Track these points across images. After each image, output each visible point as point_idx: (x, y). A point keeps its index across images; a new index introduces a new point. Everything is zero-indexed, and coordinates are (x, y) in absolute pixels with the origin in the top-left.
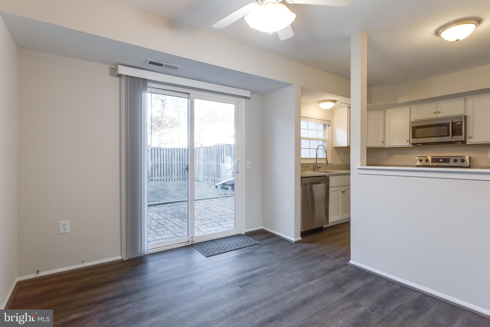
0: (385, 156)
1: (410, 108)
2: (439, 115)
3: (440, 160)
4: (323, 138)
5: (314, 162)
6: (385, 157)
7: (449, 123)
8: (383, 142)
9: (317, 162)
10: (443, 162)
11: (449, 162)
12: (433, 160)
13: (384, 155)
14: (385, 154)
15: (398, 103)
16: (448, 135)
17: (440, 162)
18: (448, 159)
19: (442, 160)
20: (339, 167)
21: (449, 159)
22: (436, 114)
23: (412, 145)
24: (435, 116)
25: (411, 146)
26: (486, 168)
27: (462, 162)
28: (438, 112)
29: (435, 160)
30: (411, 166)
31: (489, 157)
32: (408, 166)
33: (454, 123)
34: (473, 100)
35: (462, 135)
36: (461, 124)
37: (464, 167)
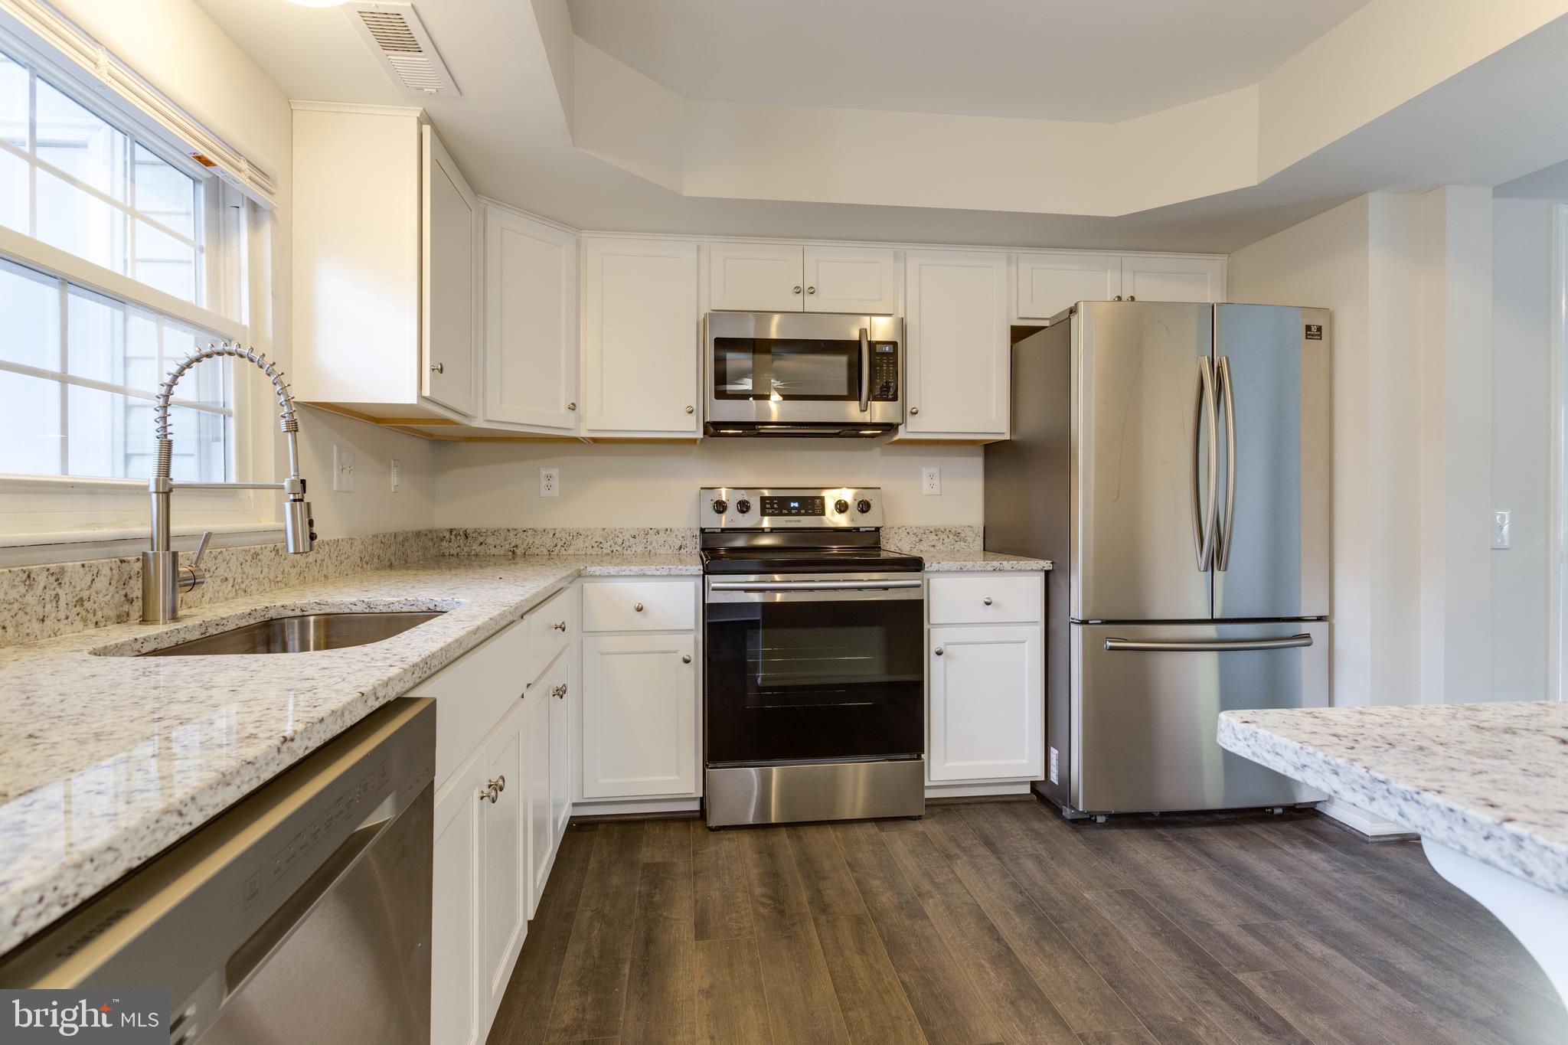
0: (555, 483)
1: (700, 250)
2: (812, 304)
3: (792, 505)
4: (203, 309)
6: (556, 491)
7: (858, 343)
8: (573, 407)
10: (803, 511)
11: (823, 514)
12: (768, 506)
13: (549, 478)
15: (686, 194)
17: (793, 512)
18: (818, 501)
19: (796, 505)
21: (822, 498)
22: (800, 296)
23: (704, 430)
24: (798, 303)
25: (698, 434)
26: (922, 531)
27: (863, 511)
28: (812, 291)
29: (775, 506)
30: (677, 533)
31: (925, 493)
32: (662, 533)
33: (872, 345)
34: (920, 265)
35: (897, 400)
36: (892, 351)
37: (861, 530)
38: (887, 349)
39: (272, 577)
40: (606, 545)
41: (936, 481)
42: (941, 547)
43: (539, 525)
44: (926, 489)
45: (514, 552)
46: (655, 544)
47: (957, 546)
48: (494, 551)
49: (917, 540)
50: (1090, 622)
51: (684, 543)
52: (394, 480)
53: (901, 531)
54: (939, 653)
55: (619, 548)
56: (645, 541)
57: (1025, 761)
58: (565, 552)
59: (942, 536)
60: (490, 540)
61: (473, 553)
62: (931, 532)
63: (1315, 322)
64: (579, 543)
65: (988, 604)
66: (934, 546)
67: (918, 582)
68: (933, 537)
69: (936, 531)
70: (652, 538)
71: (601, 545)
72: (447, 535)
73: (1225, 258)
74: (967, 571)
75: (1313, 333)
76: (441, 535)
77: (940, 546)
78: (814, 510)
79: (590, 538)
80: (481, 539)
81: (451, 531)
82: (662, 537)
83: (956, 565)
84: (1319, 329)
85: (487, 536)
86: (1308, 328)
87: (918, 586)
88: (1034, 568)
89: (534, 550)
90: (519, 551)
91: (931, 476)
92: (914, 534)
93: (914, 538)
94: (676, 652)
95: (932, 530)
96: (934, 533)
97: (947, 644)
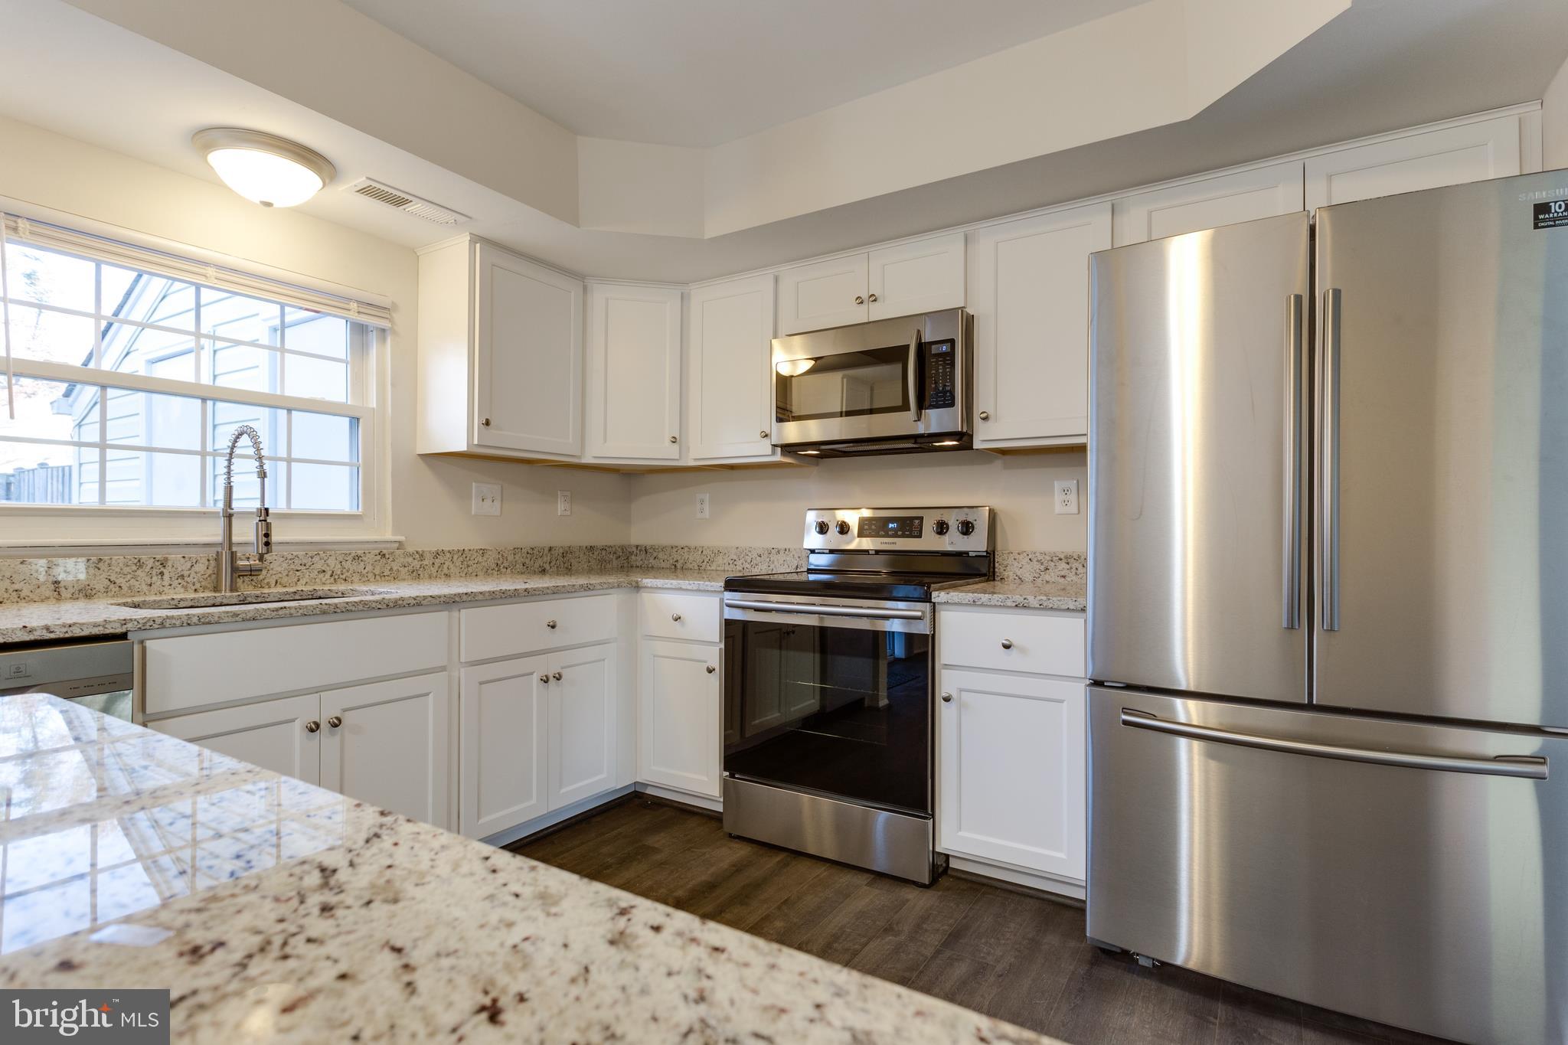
0: (706, 507)
1: (776, 280)
2: (878, 312)
3: (891, 525)
4: (349, 403)
5: (214, 532)
6: (707, 514)
7: (906, 348)
8: (674, 440)
9: (235, 539)
10: (900, 533)
11: (920, 536)
12: (867, 527)
13: (702, 502)
14: (707, 497)
15: (707, 236)
16: (905, 407)
17: (890, 533)
18: (917, 521)
19: (894, 526)
20: (458, 563)
21: (921, 519)
22: (864, 307)
23: (783, 454)
24: (859, 315)
25: (778, 457)
26: (1048, 558)
27: (964, 533)
28: (873, 298)
29: (873, 527)
30: (794, 553)
31: (1056, 511)
32: (782, 552)
34: (995, 244)
36: (948, 351)
37: (971, 554)
38: (942, 347)
39: (377, 571)
40: (739, 563)
41: (1072, 497)
42: (1074, 578)
43: (692, 543)
44: (1059, 508)
45: (675, 566)
46: (776, 563)
48: (663, 565)
49: (1042, 568)
50: (1106, 684)
51: (800, 564)
52: (561, 507)
53: (1021, 556)
54: (947, 699)
55: (748, 566)
56: (768, 560)
58: (709, 568)
59: (1075, 565)
60: (661, 555)
61: (650, 566)
62: (1061, 559)
64: (719, 560)
65: (1007, 647)
66: (1064, 577)
67: (923, 614)
68: (1063, 565)
69: (1066, 558)
70: (774, 557)
71: (735, 563)
72: (634, 549)
74: (982, 605)
75: (1555, 214)
76: (631, 551)
77: (1071, 577)
78: (911, 531)
79: (727, 555)
80: (655, 554)
81: (637, 547)
82: (782, 557)
83: (968, 597)
85: (659, 552)
86: (1543, 208)
87: (921, 618)
88: (1072, 607)
89: (689, 565)
90: (679, 565)
91: (1065, 491)
92: (1038, 561)
93: (1037, 566)
94: (705, 662)
95: (1062, 557)
96: (1064, 561)
97: (961, 690)
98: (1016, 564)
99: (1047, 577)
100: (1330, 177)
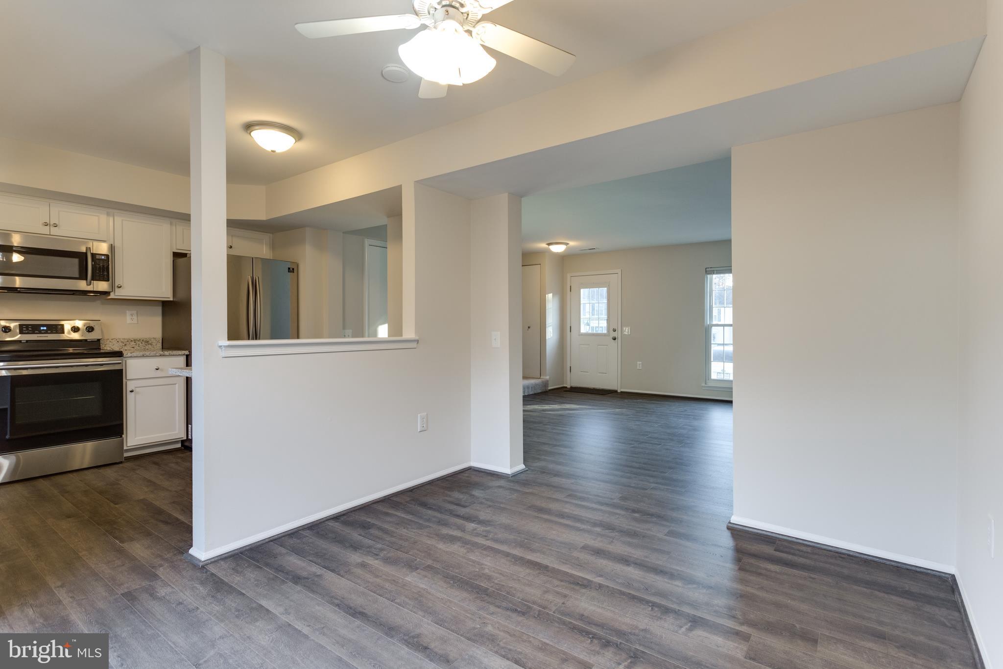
2: (56, 232)
3: (42, 328)
7: (85, 254)
10: (49, 332)
11: (63, 333)
12: (25, 329)
16: (84, 277)
17: (42, 332)
18: (59, 326)
19: (45, 328)
21: (62, 325)
22: (48, 227)
24: (45, 231)
27: (89, 331)
28: (55, 225)
29: (30, 329)
31: (128, 322)
33: (93, 255)
34: (122, 220)
35: (109, 281)
36: (106, 259)
37: (88, 340)
38: (103, 257)
41: (135, 317)
47: (147, 347)
53: (113, 340)
54: (132, 391)
57: (177, 432)
59: (138, 343)
63: (291, 267)
65: (157, 369)
66: (133, 347)
67: (120, 362)
68: (133, 343)
69: (134, 340)
73: (271, 235)
74: (147, 356)
75: (291, 270)
77: (137, 347)
78: (56, 331)
83: (141, 354)
84: (293, 269)
86: (289, 268)
87: (120, 363)
88: (181, 354)
91: (132, 315)
92: (122, 342)
93: (121, 344)
95: (132, 340)
96: (133, 341)
97: (136, 387)
98: (110, 343)
99: (126, 348)
100: (232, 236)
